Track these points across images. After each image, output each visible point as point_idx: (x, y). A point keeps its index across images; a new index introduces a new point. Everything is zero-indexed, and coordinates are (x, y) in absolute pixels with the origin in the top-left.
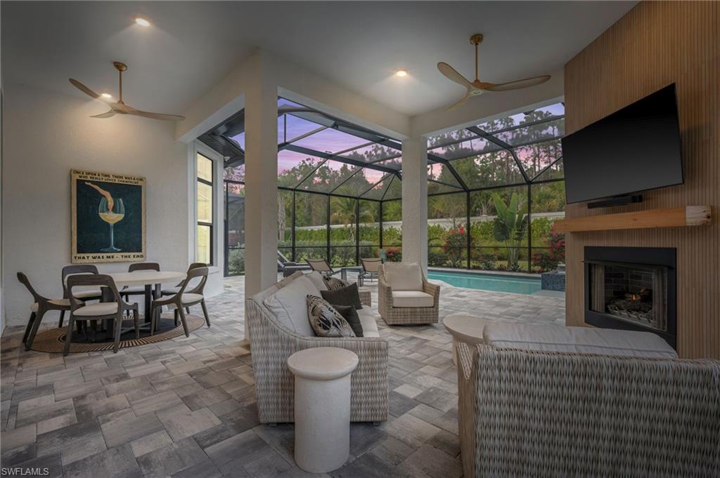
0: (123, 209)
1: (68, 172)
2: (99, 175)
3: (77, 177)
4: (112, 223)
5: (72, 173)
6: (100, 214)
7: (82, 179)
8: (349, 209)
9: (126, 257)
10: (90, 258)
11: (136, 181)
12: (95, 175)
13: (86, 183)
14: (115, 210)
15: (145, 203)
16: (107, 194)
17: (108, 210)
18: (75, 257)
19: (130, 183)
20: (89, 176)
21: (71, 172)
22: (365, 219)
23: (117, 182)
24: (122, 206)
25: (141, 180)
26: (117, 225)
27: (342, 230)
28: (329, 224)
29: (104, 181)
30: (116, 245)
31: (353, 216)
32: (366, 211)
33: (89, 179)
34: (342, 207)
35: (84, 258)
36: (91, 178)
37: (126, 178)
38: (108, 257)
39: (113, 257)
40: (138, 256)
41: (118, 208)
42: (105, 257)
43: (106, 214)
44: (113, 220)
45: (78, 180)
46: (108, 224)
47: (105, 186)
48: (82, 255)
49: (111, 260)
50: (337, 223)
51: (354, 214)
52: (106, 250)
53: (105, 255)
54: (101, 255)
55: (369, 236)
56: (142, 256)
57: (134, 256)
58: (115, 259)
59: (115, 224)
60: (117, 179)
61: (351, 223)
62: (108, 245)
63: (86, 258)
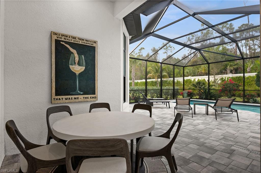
0: (84, 63)
1: (50, 34)
2: (69, 37)
3: (55, 37)
4: (77, 73)
5: (52, 35)
6: (70, 66)
7: (59, 39)
8: (157, 72)
9: (86, 98)
10: (64, 99)
11: (92, 43)
12: (67, 37)
13: (61, 42)
14: (79, 64)
15: (97, 59)
16: (74, 51)
17: (75, 63)
18: (54, 99)
19: (88, 45)
20: (63, 37)
21: (51, 33)
22: (165, 77)
23: (80, 43)
24: (84, 61)
25: (95, 42)
26: (81, 74)
27: (152, 82)
28: (146, 79)
29: (72, 42)
30: (80, 90)
31: (159, 75)
32: (165, 73)
33: (63, 40)
34: (154, 71)
35: (60, 99)
36: (64, 39)
37: (86, 41)
38: (75, 98)
39: (78, 98)
40: (93, 97)
41: (81, 62)
42: (73, 98)
43: (73, 66)
44: (78, 71)
45: (56, 40)
46: (75, 74)
47: (73, 45)
48: (58, 97)
49: (77, 100)
50: (150, 79)
51: (159, 74)
52: (74, 93)
53: (73, 97)
54: (70, 97)
55: (166, 85)
56: (95, 97)
57: (91, 97)
58: (80, 100)
59: (79, 74)
60: (81, 41)
61: (158, 79)
62: (75, 90)
63: (61, 99)
